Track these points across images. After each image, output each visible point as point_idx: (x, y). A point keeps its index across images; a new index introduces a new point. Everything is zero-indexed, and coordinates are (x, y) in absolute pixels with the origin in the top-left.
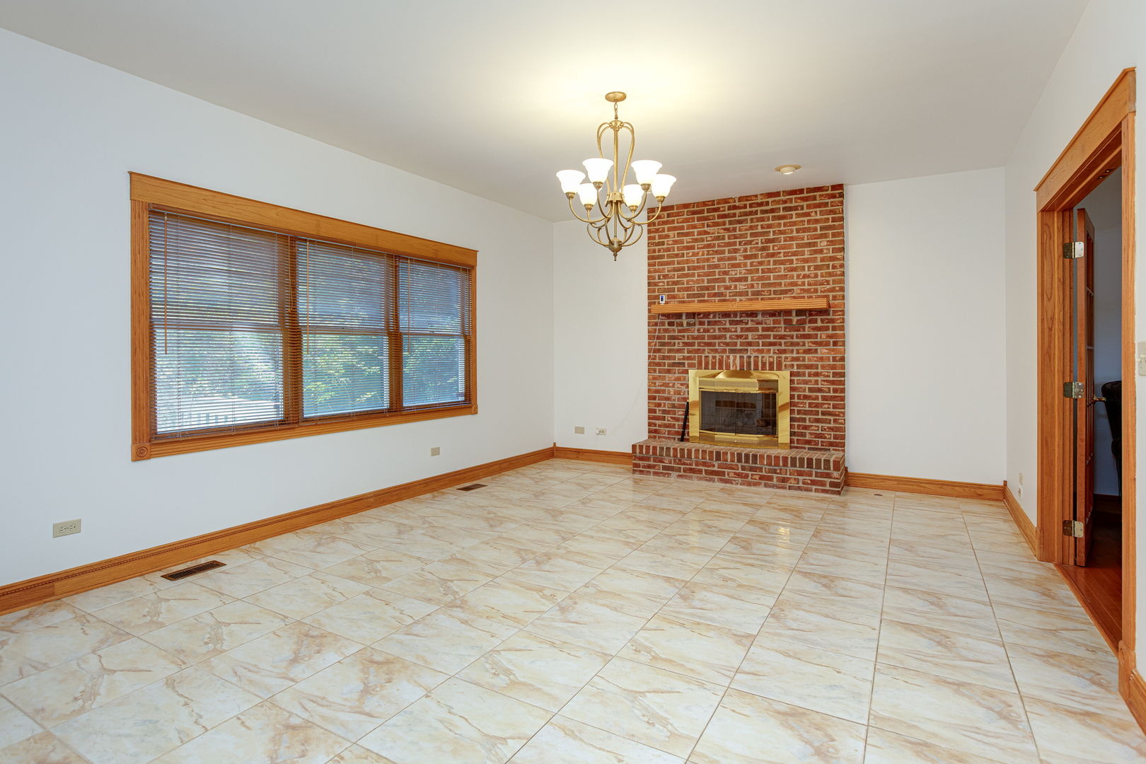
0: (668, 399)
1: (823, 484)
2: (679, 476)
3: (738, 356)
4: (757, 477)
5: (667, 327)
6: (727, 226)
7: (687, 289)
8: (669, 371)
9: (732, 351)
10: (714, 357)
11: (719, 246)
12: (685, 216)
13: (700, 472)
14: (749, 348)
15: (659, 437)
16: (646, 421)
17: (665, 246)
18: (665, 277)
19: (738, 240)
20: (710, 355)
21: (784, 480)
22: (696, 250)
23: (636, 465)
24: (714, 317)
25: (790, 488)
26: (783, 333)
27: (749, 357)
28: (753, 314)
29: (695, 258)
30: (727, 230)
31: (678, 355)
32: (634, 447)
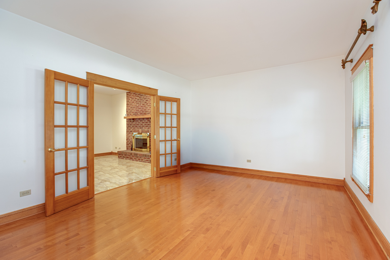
0: (130, 140)
1: (148, 161)
2: (125, 159)
3: (141, 129)
4: (138, 159)
5: (129, 122)
6: (140, 97)
7: (133, 113)
8: (130, 133)
9: (140, 128)
10: (137, 130)
11: (138, 102)
12: (133, 94)
13: (128, 158)
14: (143, 127)
15: (128, 150)
16: (126, 145)
17: (129, 102)
18: (129, 109)
19: (141, 100)
20: (136, 129)
21: (142, 160)
22: (134, 103)
23: (119, 156)
24: (137, 120)
25: (143, 162)
26: (149, 123)
27: (143, 130)
28: (144, 119)
29: (134, 105)
30: (140, 98)
31: (131, 129)
32: (118, 151)
